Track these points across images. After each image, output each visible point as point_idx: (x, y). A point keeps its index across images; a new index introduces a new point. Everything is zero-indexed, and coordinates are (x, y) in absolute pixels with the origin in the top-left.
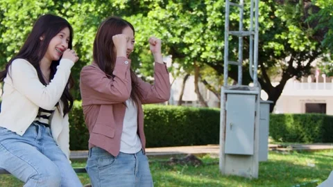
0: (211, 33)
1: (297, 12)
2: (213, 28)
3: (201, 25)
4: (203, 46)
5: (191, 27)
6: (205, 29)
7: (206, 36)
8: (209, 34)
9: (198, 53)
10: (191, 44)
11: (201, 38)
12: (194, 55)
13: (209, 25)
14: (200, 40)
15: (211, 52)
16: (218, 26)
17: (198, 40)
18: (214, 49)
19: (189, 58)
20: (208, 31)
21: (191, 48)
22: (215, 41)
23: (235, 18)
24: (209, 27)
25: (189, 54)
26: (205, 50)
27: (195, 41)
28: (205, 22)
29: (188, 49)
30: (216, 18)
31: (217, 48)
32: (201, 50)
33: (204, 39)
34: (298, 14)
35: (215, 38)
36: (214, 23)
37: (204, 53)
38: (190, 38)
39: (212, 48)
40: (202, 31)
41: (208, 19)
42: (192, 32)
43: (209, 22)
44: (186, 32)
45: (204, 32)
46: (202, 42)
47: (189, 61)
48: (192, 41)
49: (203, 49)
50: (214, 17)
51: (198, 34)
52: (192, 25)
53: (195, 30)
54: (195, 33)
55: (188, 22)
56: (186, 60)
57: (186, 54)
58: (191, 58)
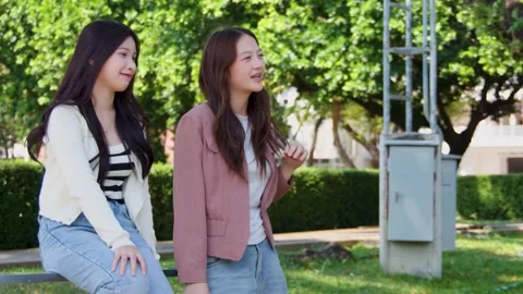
0: (359, 51)
1: (494, 15)
2: (361, 43)
3: (342, 39)
4: (346, 71)
5: (326, 42)
6: (348, 45)
7: (351, 56)
8: (354, 52)
9: (338, 84)
10: (326, 70)
11: (342, 60)
12: (332, 87)
13: (355, 38)
14: (341, 63)
15: (359, 81)
16: (368, 40)
17: (338, 63)
18: (363, 76)
19: (324, 92)
20: (352, 48)
21: (327, 76)
22: (365, 64)
23: (395, 27)
24: (355, 42)
25: (325, 85)
26: (349, 79)
27: (334, 64)
28: (348, 34)
29: (323, 77)
30: (365, 28)
31: (368, 75)
32: (342, 79)
33: (347, 62)
34: (497, 18)
35: (365, 60)
36: (362, 35)
37: (347, 83)
38: (326, 61)
39: (360, 75)
40: (344, 49)
41: (353, 30)
42: (328, 50)
43: (355, 35)
44: (319, 51)
45: (347, 50)
46: (344, 66)
47: (325, 96)
48: (329, 64)
49: (346, 77)
50: (363, 25)
51: (337, 54)
52: (327, 38)
53: (332, 47)
54: (333, 52)
55: (321, 35)
56: (321, 95)
57: (319, 85)
58: (328, 92)
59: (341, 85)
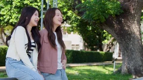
0: (15, 10)
3: (9, 6)
4: (10, 16)
5: (4, 6)
6: (11, 8)
7: (12, 11)
8: (13, 10)
9: (8, 19)
10: (4, 15)
11: (9, 12)
12: (6, 20)
13: (14, 5)
14: (9, 13)
15: (15, 19)
16: (18, 6)
17: (8, 13)
18: (16, 18)
19: (3, 22)
20: (13, 8)
21: (4, 17)
22: (16, 14)
23: (27, 3)
24: (14, 7)
25: (4, 20)
26: (12, 18)
27: (7, 13)
28: (11, 4)
29: (3, 17)
30: (17, 2)
31: (17, 17)
33: (11, 13)
35: (17, 12)
36: (16, 5)
37: (11, 20)
38: (4, 12)
39: (15, 17)
41: (13, 3)
42: (4, 9)
44: (2, 9)
45: (11, 9)
46: (10, 14)
47: (3, 23)
48: (5, 13)
49: (10, 18)
50: (16, 2)
51: (8, 10)
52: (4, 5)
53: (6, 8)
54: (6, 10)
55: (2, 4)
56: (2, 23)
57: (2, 20)
58: (4, 22)
59: (9, 20)
